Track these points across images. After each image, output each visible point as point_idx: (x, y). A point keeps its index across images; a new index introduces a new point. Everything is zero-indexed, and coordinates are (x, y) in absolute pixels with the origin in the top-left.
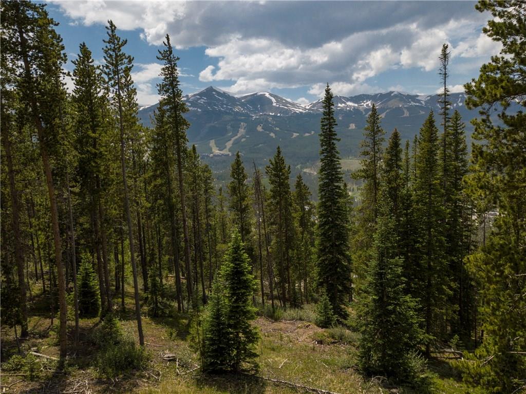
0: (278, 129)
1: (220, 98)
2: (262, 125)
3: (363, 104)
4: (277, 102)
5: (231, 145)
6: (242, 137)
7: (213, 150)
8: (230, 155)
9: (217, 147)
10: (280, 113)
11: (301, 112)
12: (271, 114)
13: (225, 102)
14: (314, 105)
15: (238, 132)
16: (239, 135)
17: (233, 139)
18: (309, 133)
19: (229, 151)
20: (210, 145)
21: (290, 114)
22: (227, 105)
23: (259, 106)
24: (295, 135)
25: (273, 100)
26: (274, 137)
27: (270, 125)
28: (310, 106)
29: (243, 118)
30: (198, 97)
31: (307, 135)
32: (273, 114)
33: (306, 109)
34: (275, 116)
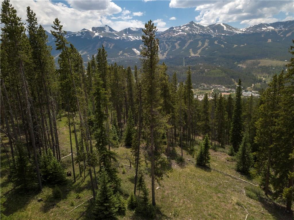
0: (226, 43)
1: (196, 27)
2: (217, 41)
3: (277, 27)
4: (227, 28)
5: (200, 52)
6: (206, 47)
7: (191, 54)
8: (199, 56)
9: (193, 52)
10: (228, 34)
11: (240, 33)
12: (223, 34)
13: (199, 29)
14: (248, 29)
15: (204, 44)
16: (205, 46)
17: (201, 48)
18: (243, 45)
19: (199, 55)
20: (190, 51)
21: (233, 34)
22: (200, 31)
23: (217, 30)
24: (235, 46)
25: (225, 27)
26: (223, 47)
27: (222, 41)
28: (245, 30)
29: (208, 37)
30: (185, 27)
31: (242, 45)
32: (224, 35)
33: (243, 31)
34: (225, 36)
